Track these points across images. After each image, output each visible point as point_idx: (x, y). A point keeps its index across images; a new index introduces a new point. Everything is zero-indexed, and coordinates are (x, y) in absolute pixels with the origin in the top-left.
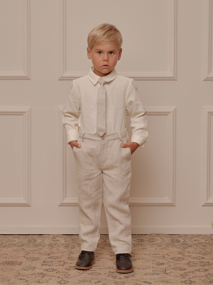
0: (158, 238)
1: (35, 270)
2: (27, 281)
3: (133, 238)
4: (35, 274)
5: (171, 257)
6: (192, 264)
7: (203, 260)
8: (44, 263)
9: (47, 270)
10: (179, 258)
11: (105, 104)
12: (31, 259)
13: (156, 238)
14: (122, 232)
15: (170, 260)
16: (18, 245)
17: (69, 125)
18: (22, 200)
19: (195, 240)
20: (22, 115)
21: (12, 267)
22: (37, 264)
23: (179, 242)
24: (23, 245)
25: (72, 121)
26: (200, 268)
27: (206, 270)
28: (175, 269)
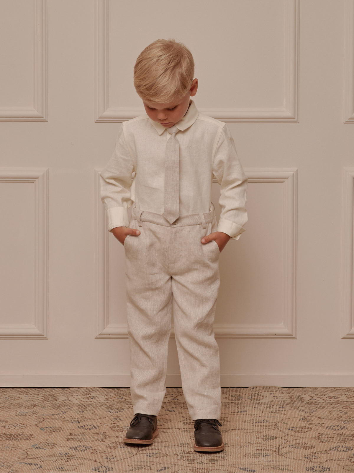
0: (267, 394)
1: (55, 449)
2: (41, 467)
3: (223, 393)
4: (54, 455)
5: (289, 426)
6: (324, 438)
7: (344, 431)
8: (71, 437)
9: (75, 449)
10: (303, 428)
11: (178, 170)
12: (49, 430)
13: (263, 394)
14: (204, 381)
15: (287, 431)
16: (25, 405)
17: (113, 199)
18: (33, 329)
19: (331, 397)
20: (32, 182)
21: (15, 443)
22: (59, 438)
23: (302, 399)
24: (35, 406)
25: (118, 192)
26: (339, 444)
27: (349, 449)
28: (296, 446)
